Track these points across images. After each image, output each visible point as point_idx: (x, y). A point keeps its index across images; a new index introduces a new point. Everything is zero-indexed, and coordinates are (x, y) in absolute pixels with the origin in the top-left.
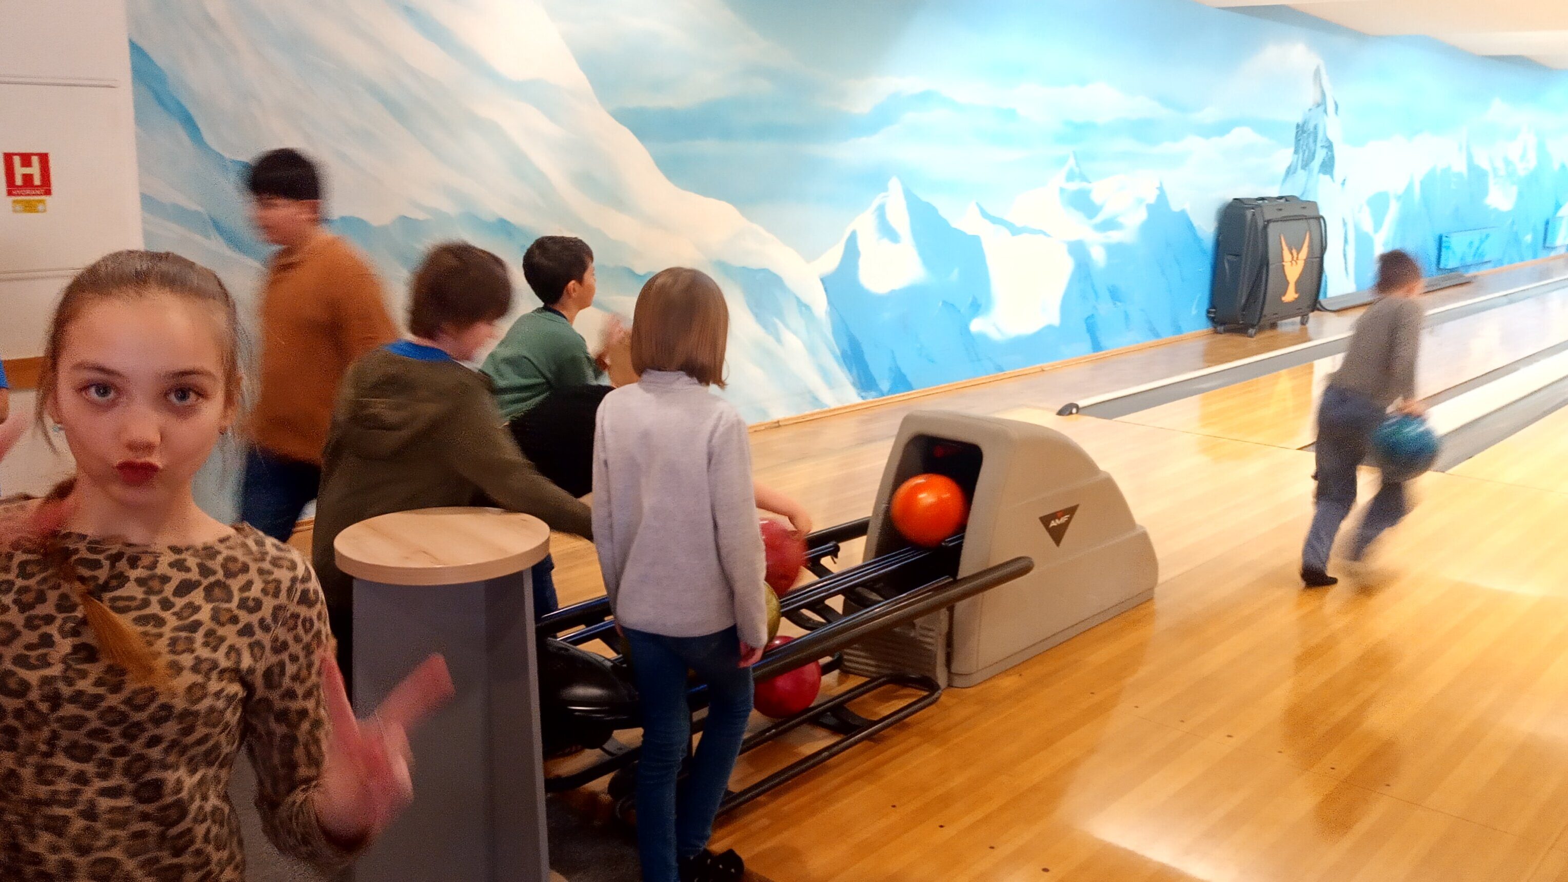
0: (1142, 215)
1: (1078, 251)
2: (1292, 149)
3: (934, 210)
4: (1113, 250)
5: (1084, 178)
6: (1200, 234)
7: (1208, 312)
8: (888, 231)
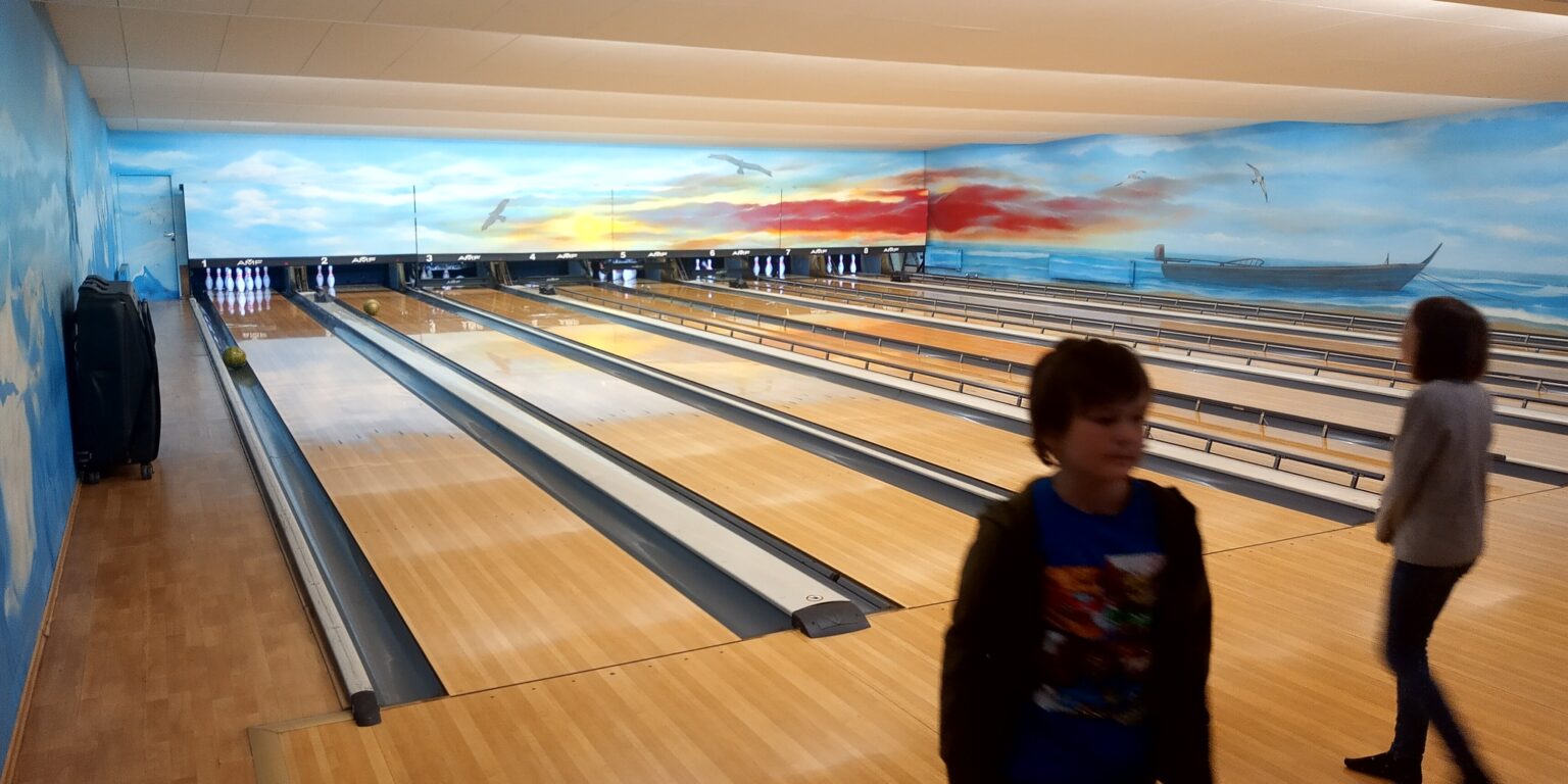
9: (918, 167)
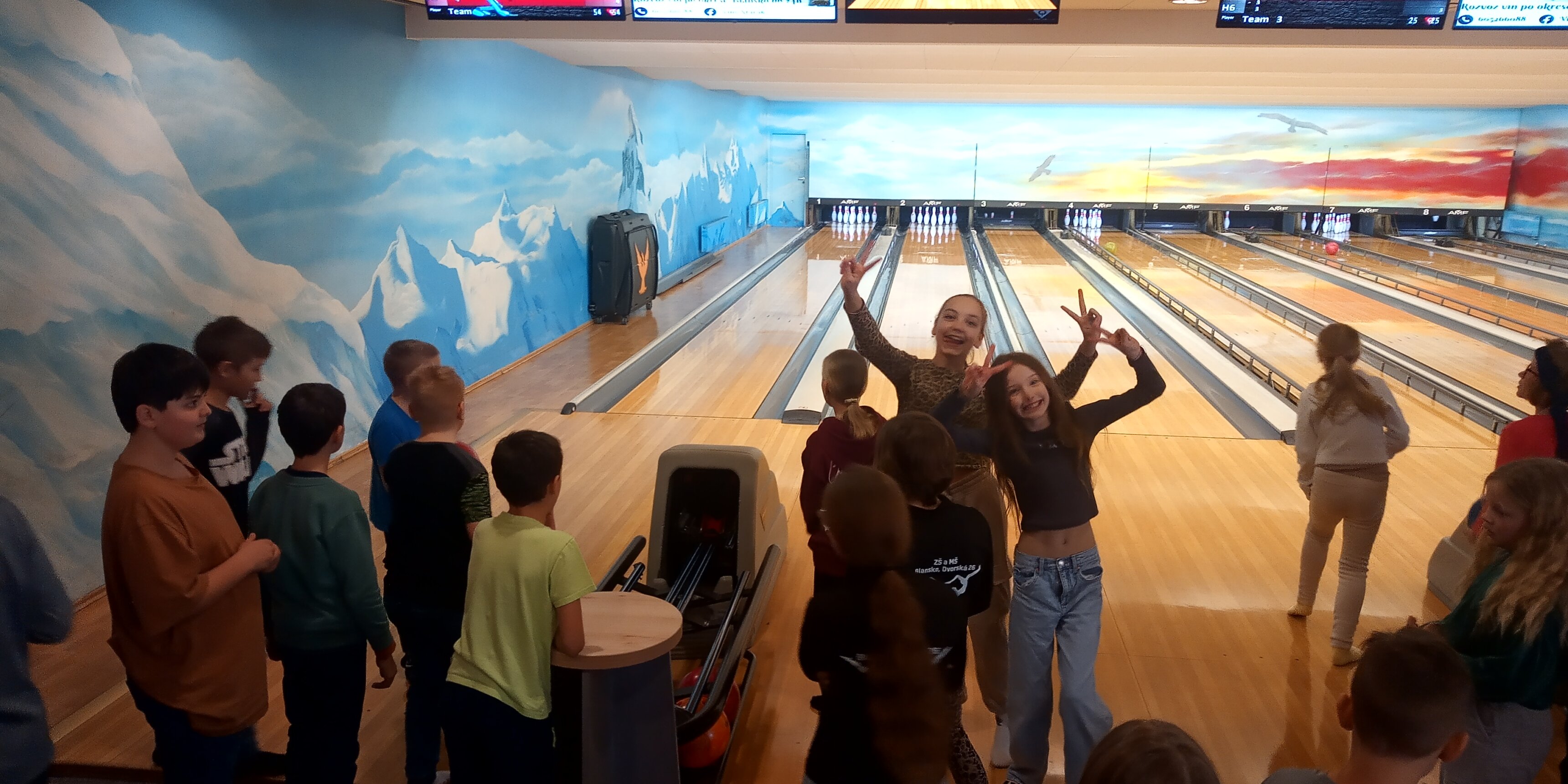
0: (547, 236)
1: (513, 269)
2: (622, 172)
3: (427, 251)
4: (533, 266)
5: (514, 212)
6: (580, 247)
7: (589, 308)
8: (399, 274)
9: (1511, 126)
